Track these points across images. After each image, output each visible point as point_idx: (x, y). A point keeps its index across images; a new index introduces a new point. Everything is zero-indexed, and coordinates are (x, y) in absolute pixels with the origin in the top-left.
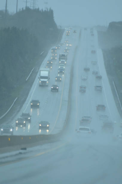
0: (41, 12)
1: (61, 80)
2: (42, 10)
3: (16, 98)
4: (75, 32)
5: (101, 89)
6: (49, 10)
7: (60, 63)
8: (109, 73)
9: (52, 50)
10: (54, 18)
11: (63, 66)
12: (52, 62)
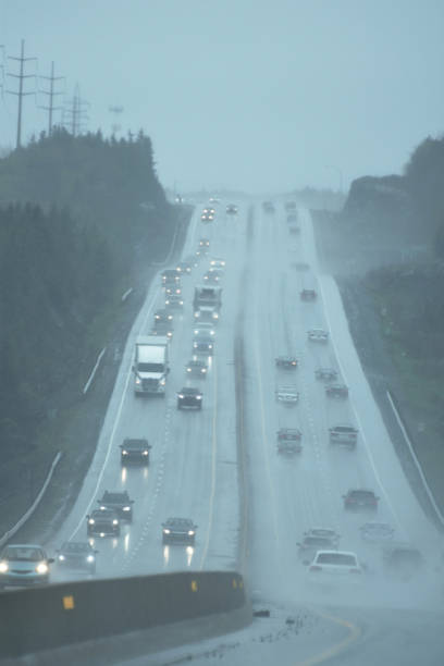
0: (111, 145)
1: (204, 374)
2: (113, 138)
3: (58, 457)
4: (231, 211)
5: (354, 436)
6: (135, 138)
7: (197, 320)
8: (369, 362)
9: (163, 275)
10: (155, 167)
11: (210, 327)
12: (172, 314)
